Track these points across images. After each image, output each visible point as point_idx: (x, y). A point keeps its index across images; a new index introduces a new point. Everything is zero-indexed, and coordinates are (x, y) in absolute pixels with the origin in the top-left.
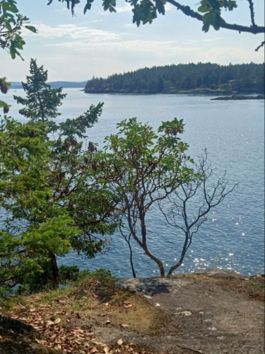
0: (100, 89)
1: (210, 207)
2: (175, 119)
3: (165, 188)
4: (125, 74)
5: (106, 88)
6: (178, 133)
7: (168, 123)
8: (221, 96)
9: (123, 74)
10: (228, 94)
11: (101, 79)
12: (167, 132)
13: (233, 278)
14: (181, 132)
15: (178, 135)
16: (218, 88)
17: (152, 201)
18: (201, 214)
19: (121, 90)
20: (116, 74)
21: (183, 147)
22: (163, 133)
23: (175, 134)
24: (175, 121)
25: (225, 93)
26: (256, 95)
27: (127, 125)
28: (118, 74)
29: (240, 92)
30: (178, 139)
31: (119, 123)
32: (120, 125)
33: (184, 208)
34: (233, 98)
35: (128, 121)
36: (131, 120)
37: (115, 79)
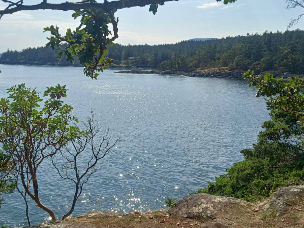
0: (14, 61)
1: (97, 160)
2: (59, 85)
3: (54, 145)
4: (39, 49)
5: (21, 59)
6: (62, 97)
7: (52, 88)
8: (123, 70)
9: (36, 48)
10: (129, 69)
11: (16, 52)
12: (53, 96)
13: (109, 217)
14: (64, 96)
15: (62, 98)
16: (120, 63)
17: (44, 157)
18: (90, 166)
19: (36, 62)
20: (30, 48)
21: (68, 109)
22: (49, 97)
23: (59, 97)
24: (59, 87)
25: (127, 67)
26: (150, 70)
27: (17, 90)
28: (32, 48)
29: (138, 67)
30: (62, 102)
31: (9, 88)
32: (11, 90)
33: (75, 162)
34: (133, 72)
35: (17, 87)
36: (20, 86)
37: (29, 52)
